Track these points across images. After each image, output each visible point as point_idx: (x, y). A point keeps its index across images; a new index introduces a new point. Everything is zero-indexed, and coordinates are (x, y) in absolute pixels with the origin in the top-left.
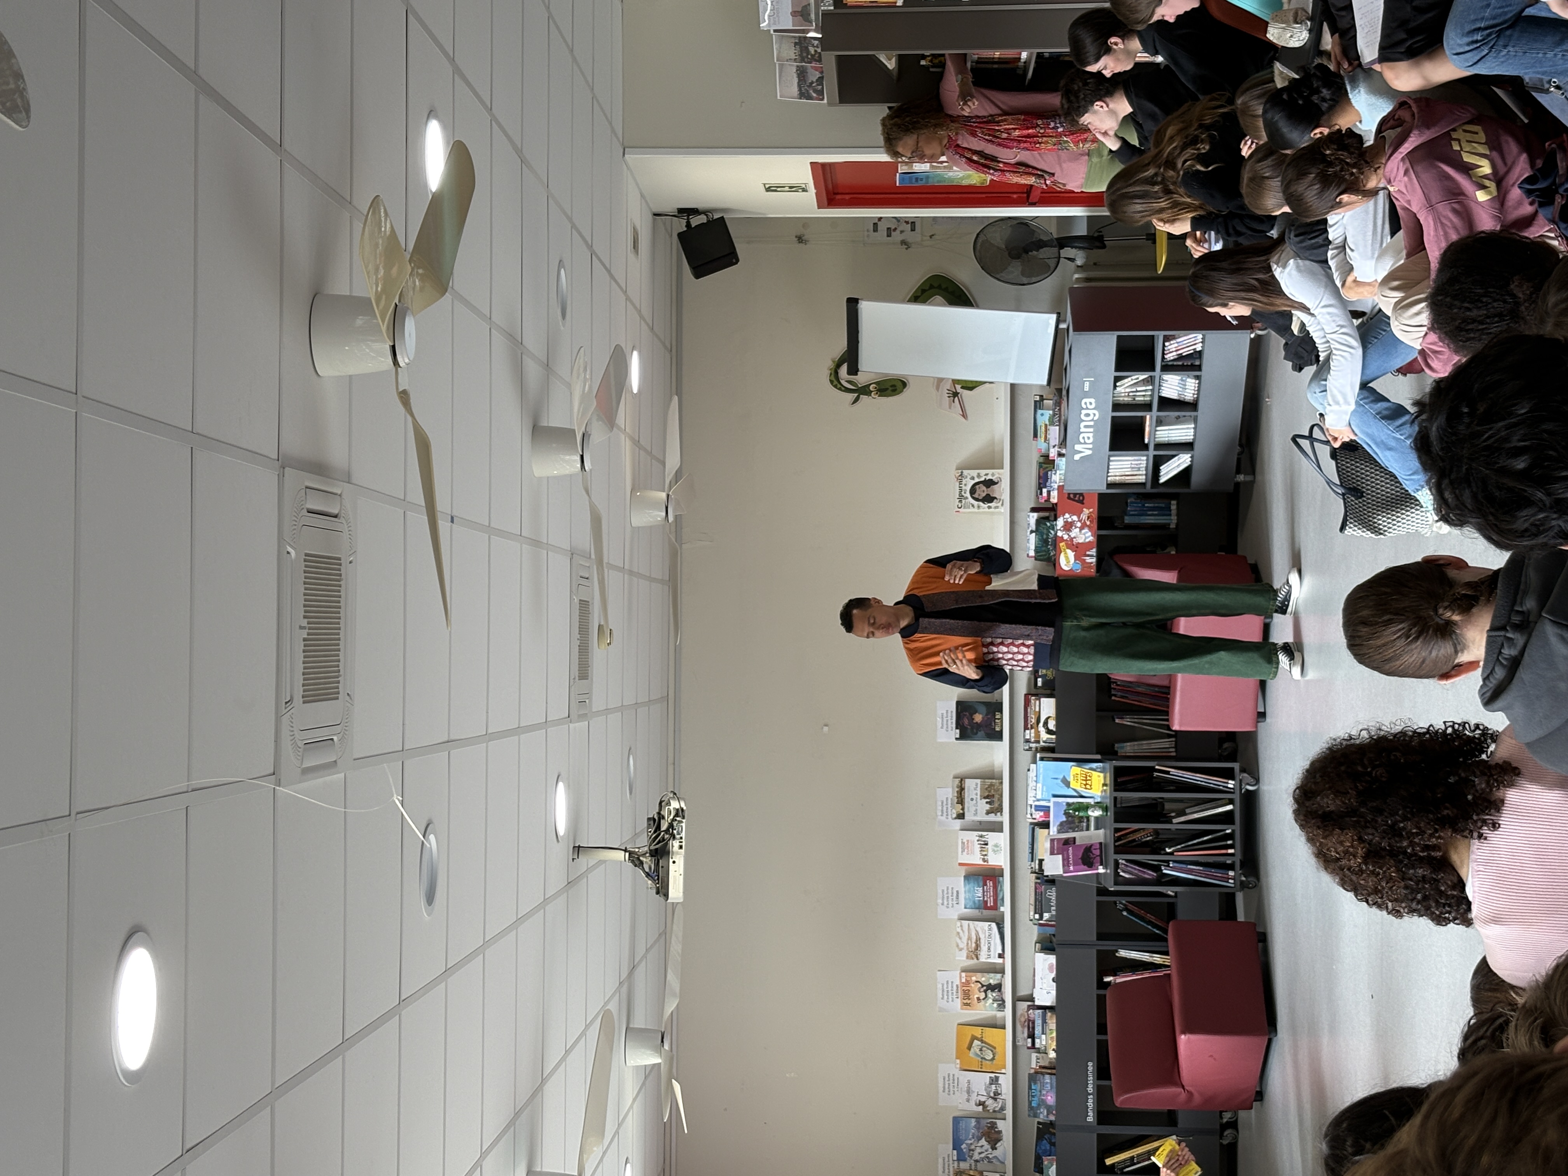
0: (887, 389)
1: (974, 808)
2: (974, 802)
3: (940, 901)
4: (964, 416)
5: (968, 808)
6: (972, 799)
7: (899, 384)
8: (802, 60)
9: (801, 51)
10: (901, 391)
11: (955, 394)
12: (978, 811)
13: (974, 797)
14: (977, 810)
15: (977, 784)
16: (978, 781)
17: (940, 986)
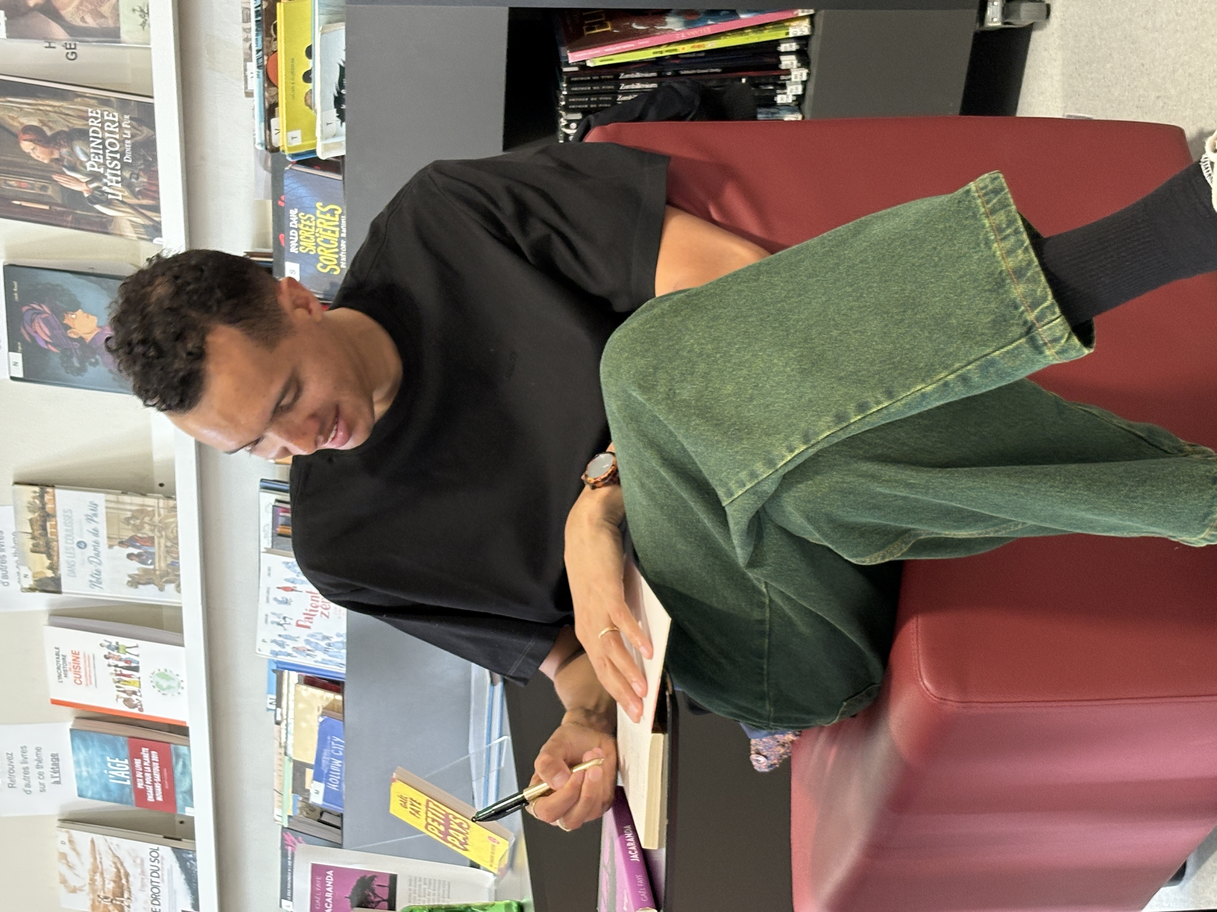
1: (91, 568)
2: (90, 551)
5: (71, 567)
6: (82, 545)
12: (104, 576)
13: (89, 539)
14: (99, 572)
15: (94, 506)
16: (100, 498)
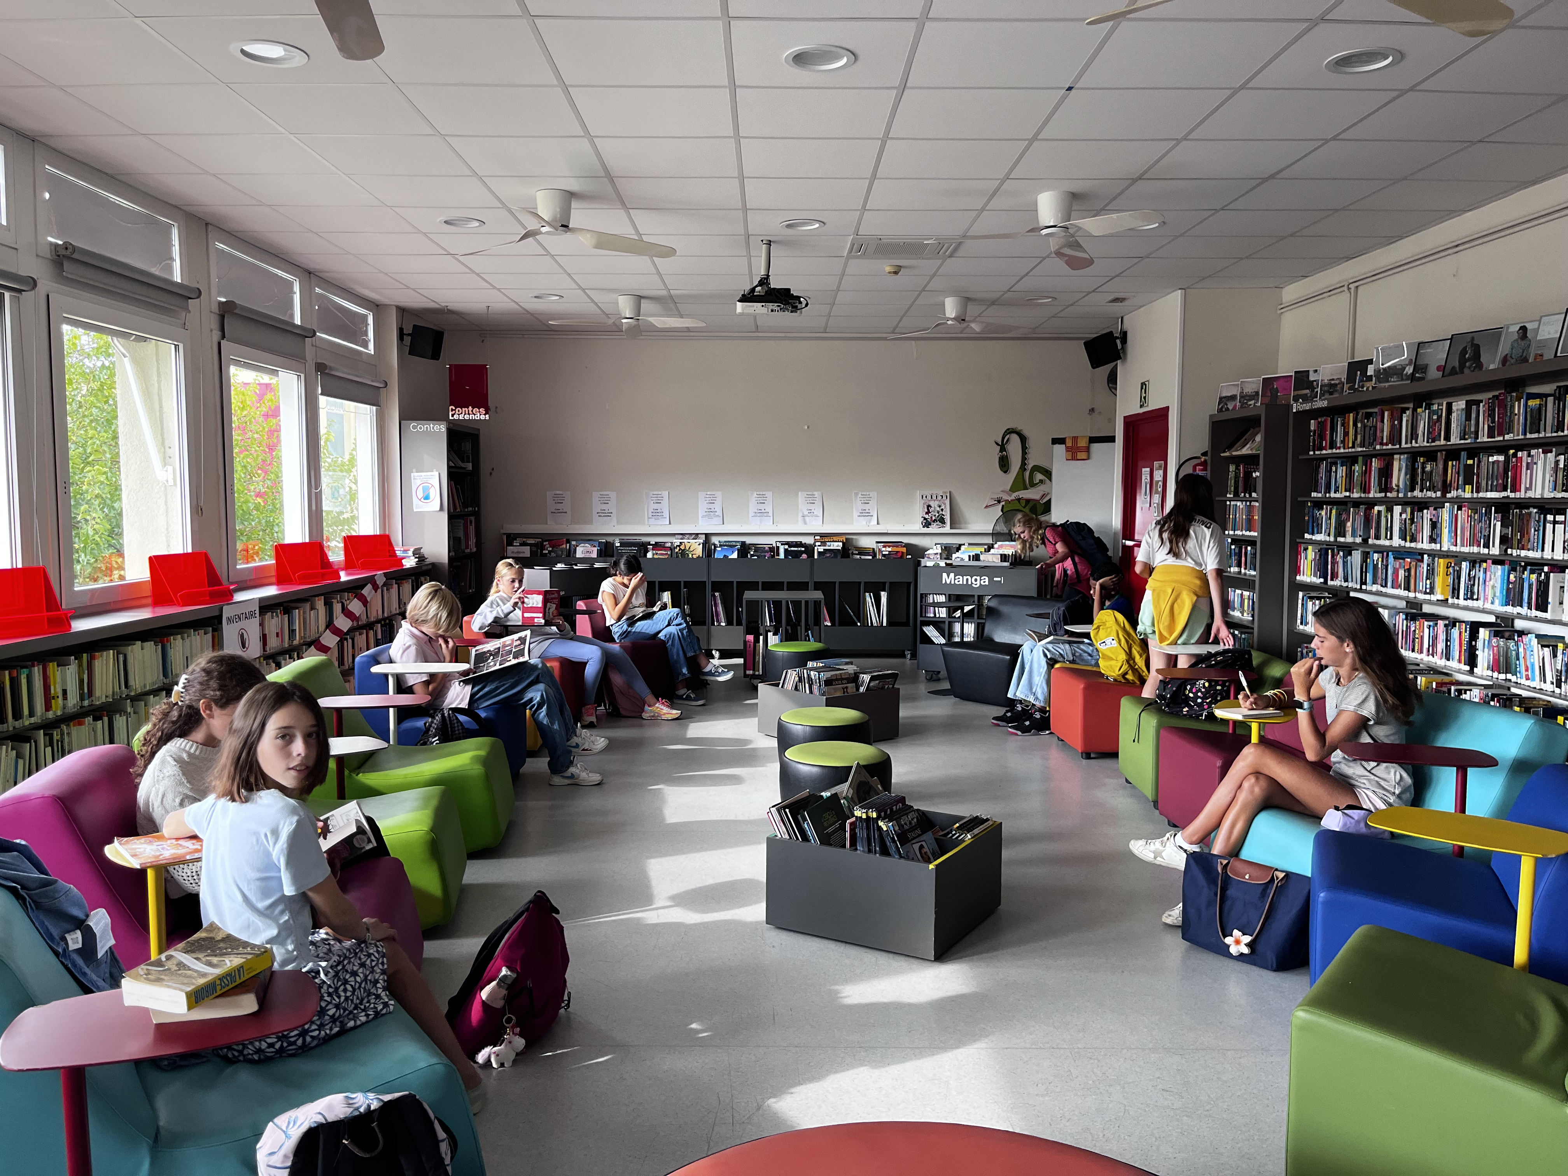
0: (1003, 461)
3: (709, 493)
4: (987, 507)
7: (1005, 469)
8: (1241, 397)
9: (1249, 396)
10: (1001, 470)
11: (999, 502)
17: (660, 493)
